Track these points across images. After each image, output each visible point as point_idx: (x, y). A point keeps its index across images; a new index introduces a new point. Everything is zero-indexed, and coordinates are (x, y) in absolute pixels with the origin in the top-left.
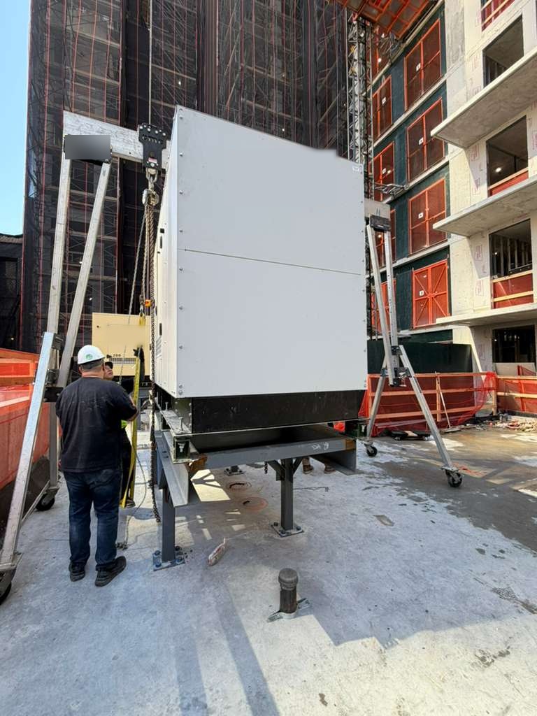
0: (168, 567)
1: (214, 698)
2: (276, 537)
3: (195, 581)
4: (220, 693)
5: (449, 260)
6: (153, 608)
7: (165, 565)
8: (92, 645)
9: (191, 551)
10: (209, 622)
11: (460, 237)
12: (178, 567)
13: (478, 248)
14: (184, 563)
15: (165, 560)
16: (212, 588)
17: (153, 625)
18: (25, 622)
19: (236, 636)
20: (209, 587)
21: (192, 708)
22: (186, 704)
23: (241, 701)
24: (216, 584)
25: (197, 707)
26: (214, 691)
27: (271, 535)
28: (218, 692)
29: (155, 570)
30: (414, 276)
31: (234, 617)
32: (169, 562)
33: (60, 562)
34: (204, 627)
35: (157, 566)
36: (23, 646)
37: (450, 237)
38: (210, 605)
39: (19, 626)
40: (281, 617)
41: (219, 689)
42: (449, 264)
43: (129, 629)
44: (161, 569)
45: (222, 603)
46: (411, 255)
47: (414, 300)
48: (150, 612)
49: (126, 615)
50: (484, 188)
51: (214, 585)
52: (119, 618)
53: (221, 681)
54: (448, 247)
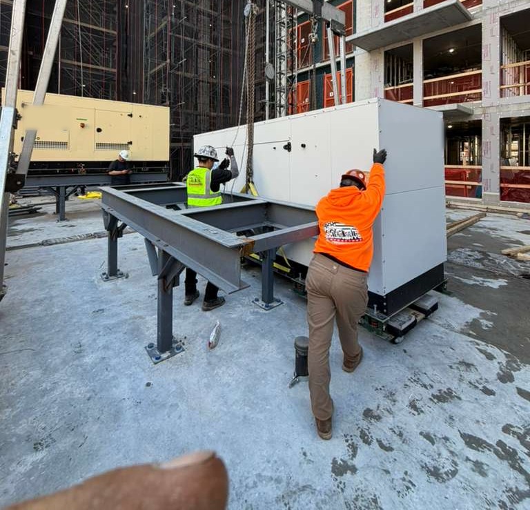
0: (168, 357)
1: (275, 468)
2: (261, 311)
3: (203, 365)
4: (279, 463)
5: (354, 68)
6: (171, 400)
7: (164, 356)
8: (121, 455)
9: (185, 338)
10: (237, 401)
11: (363, 51)
12: (179, 355)
13: (376, 62)
14: (183, 350)
15: (163, 351)
16: (224, 368)
17: (180, 417)
18: (18, 454)
19: (268, 407)
20: (219, 368)
21: (258, 484)
22: (252, 482)
23: (300, 463)
24: (225, 364)
25: (264, 482)
26: (272, 462)
27: (256, 310)
28: (276, 462)
29: (155, 364)
30: (326, 79)
31: (258, 391)
32: (168, 352)
33: (32, 376)
34: (234, 407)
35: (157, 359)
36: (30, 481)
37: (355, 50)
38: (229, 385)
39: (11, 461)
40: (299, 381)
41: (275, 458)
42: (354, 72)
43: (156, 429)
44: (162, 360)
45: (240, 380)
46: (323, 61)
47: (325, 99)
48: (171, 405)
49: (145, 414)
50: (382, 14)
51: (224, 365)
52: (138, 420)
53: (274, 452)
54: (354, 58)
